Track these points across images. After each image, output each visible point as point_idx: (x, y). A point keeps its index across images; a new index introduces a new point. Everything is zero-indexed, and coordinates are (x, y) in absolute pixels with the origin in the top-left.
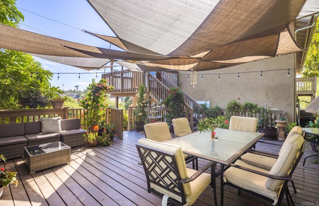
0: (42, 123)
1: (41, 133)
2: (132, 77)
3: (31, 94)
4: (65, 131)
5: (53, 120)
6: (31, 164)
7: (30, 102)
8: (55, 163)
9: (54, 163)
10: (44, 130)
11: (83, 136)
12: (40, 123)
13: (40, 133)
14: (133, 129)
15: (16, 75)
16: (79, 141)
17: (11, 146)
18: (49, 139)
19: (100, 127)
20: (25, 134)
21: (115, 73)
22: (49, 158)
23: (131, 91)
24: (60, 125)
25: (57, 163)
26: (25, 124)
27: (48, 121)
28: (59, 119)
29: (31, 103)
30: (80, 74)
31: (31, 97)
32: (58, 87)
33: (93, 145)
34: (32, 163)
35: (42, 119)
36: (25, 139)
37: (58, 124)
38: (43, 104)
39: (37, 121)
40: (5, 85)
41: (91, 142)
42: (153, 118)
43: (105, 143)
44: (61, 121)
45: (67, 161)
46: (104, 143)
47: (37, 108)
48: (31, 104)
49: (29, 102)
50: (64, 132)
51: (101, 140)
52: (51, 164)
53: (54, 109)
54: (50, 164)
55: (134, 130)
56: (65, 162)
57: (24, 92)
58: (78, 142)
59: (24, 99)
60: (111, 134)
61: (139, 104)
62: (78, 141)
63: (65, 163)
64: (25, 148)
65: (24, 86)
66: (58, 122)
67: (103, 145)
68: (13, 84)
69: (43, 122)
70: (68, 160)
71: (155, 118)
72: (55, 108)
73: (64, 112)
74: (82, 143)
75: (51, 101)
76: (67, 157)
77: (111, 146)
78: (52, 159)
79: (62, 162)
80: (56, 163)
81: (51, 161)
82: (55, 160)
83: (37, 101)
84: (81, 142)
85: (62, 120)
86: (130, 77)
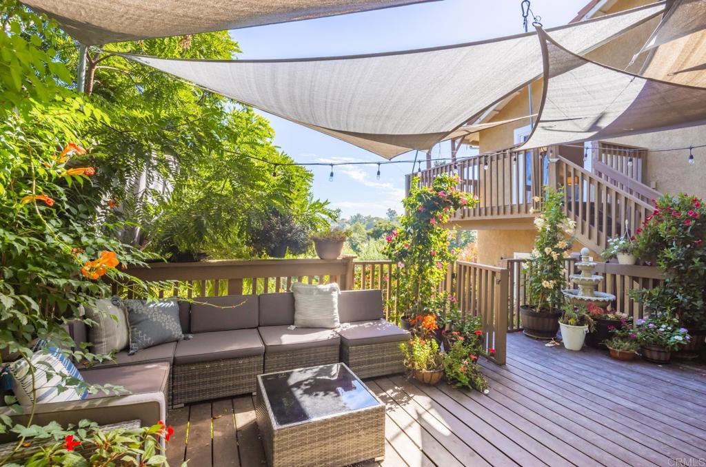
0: (296, 299)
1: (293, 324)
2: (476, 178)
3: (274, 220)
4: (349, 326)
5: (320, 292)
6: (276, 455)
7: (269, 239)
8: (340, 457)
9: (338, 458)
10: (299, 318)
11: (400, 349)
12: (291, 299)
13: (293, 327)
14: (514, 328)
15: (243, 170)
16: (388, 360)
17: (228, 363)
18: (315, 347)
19: (438, 319)
20: (259, 326)
21: (438, 169)
22: (325, 439)
23: (492, 214)
24: (336, 306)
25: (346, 458)
26: (259, 297)
27: (309, 292)
28: (335, 290)
29: (272, 243)
30: (379, 164)
31: (273, 228)
32: (327, 203)
33: (426, 381)
34: (278, 452)
35: (295, 287)
36: (258, 345)
37: (332, 303)
38: (298, 247)
39: (283, 290)
40: (221, 195)
41: (424, 370)
42: (579, 296)
43: (465, 380)
44: (339, 295)
45: (376, 454)
46: (463, 381)
47: (286, 258)
48: (273, 245)
49: (268, 241)
50: (348, 329)
51: (450, 366)
52: (333, 459)
53: (322, 262)
54: (328, 460)
55: (519, 330)
56: (368, 455)
57: (258, 212)
58: (385, 364)
59: (258, 232)
60: (474, 347)
61: (542, 251)
62: (383, 360)
63: (370, 457)
64: (259, 376)
65: (259, 199)
66: (332, 297)
67: (459, 385)
68: (235, 192)
69: (298, 297)
70: (376, 446)
71: (586, 298)
72: (324, 257)
73: (343, 271)
74: (393, 368)
75: (315, 240)
76: (374, 436)
77: (487, 395)
78: (334, 443)
79: (362, 454)
80: (345, 456)
81: (330, 448)
82: (342, 445)
83: (286, 239)
84: (392, 365)
85: (340, 292)
86: (471, 178)
